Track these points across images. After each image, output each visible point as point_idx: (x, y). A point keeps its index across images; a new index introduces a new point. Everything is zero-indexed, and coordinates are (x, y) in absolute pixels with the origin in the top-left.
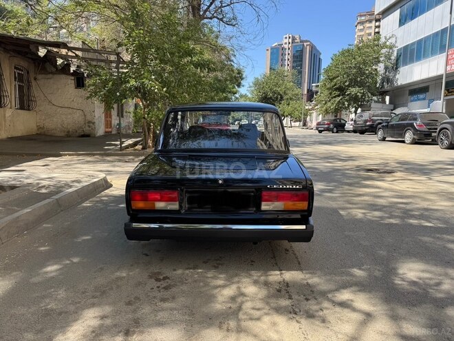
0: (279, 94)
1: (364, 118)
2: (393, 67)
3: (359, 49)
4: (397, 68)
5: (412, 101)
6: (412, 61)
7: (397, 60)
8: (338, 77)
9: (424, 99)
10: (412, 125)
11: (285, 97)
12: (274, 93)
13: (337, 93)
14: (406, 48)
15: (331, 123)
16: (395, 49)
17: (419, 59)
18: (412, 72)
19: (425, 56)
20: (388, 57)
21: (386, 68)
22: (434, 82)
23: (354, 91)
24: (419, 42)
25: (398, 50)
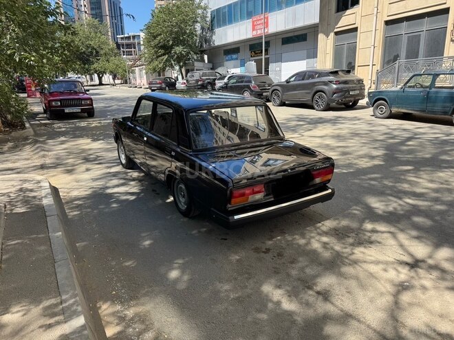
0: (93, 48)
1: (195, 78)
2: (209, 28)
3: (178, 7)
4: (212, 30)
5: (227, 60)
6: (224, 24)
7: (212, 21)
8: (161, 34)
9: (237, 59)
10: (248, 87)
11: (102, 52)
12: (88, 47)
13: (162, 51)
14: (218, 10)
15: (163, 82)
16: (209, 11)
17: (230, 22)
18: (226, 34)
19: (235, 21)
20: (204, 17)
21: (203, 28)
22: (243, 44)
23: (179, 49)
24: (230, 6)
25: (212, 12)
